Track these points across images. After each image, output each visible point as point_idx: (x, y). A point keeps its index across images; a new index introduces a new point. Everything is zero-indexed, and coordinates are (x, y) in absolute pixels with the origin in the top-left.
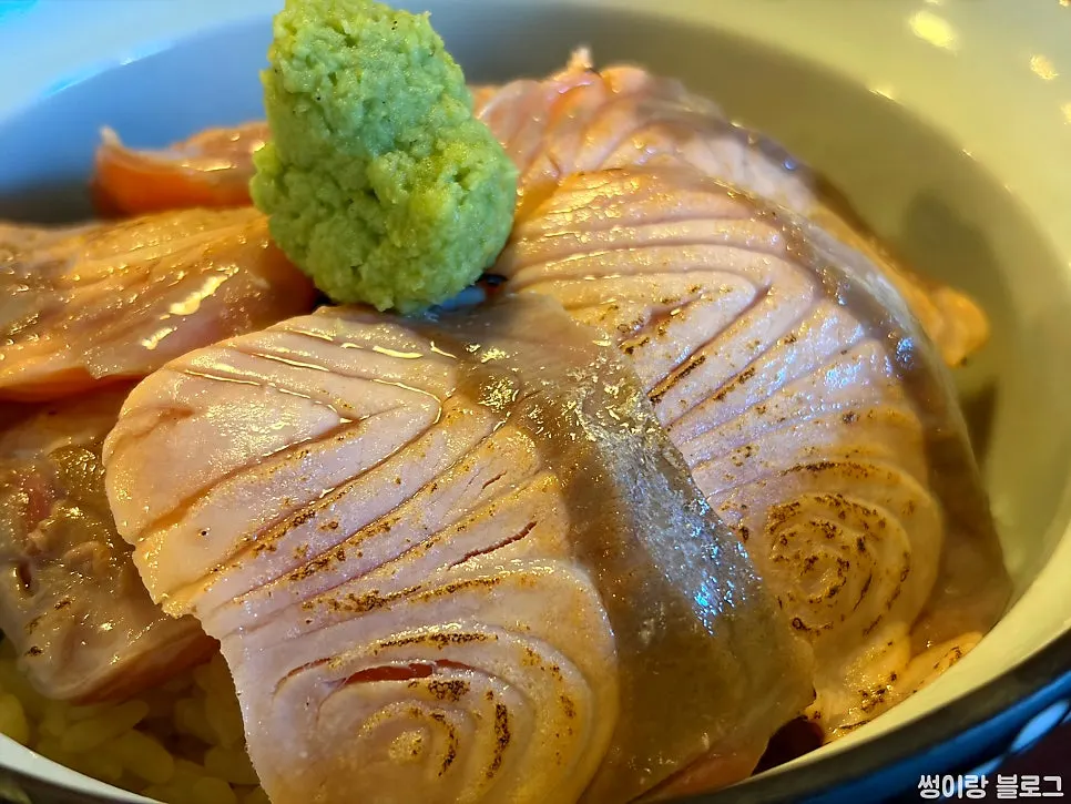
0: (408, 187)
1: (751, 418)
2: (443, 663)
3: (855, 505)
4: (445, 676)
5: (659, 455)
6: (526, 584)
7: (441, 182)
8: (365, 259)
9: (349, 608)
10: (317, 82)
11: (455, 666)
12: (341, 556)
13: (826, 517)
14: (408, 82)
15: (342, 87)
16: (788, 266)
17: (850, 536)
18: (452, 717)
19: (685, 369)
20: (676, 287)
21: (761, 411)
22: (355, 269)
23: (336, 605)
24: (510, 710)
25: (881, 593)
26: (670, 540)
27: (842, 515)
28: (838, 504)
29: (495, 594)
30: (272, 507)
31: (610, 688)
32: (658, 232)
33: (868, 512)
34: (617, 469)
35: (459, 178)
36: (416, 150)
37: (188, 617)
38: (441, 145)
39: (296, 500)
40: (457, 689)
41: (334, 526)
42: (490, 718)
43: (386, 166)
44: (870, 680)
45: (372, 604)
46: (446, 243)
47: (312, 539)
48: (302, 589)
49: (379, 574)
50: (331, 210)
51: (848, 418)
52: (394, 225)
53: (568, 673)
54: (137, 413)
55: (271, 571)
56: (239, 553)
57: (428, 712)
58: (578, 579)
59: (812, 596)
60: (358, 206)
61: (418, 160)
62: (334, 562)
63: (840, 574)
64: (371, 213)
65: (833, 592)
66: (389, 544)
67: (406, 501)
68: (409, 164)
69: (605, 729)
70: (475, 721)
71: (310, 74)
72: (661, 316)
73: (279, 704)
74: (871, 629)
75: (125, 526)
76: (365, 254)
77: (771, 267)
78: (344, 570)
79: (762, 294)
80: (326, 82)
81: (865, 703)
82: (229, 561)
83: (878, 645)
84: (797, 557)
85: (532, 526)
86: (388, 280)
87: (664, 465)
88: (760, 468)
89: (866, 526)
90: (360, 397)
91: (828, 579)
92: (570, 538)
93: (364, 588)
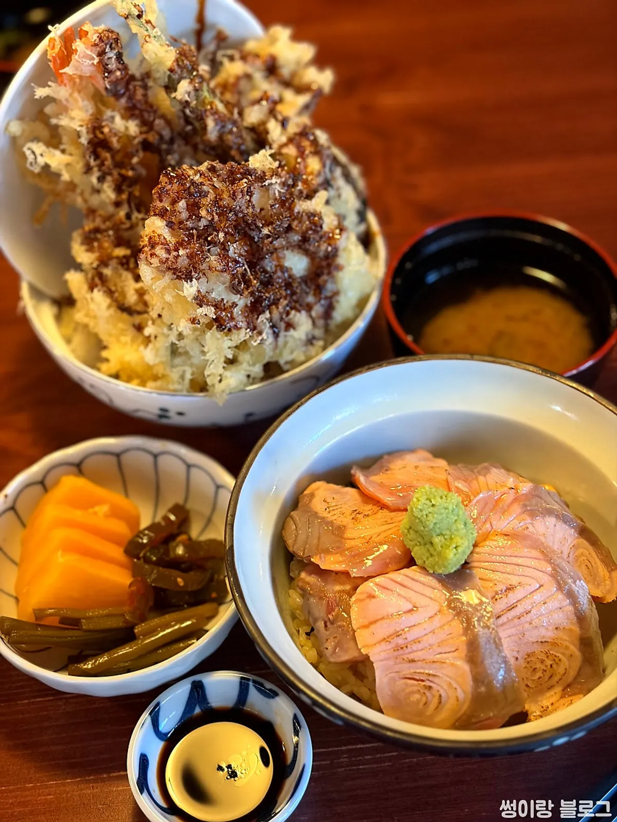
0: (442, 547)
1: (527, 626)
2: (428, 680)
3: (552, 654)
4: (427, 683)
5: (494, 639)
6: (453, 665)
7: (451, 548)
8: (427, 560)
9: (406, 661)
10: (422, 516)
11: (431, 681)
12: (407, 647)
13: (543, 657)
14: (447, 517)
15: (428, 519)
16: (551, 579)
17: (549, 662)
18: (428, 694)
19: (512, 608)
20: (514, 580)
21: (530, 623)
22: (424, 562)
23: (403, 659)
24: (443, 696)
25: (556, 678)
26: (492, 663)
27: (548, 657)
28: (547, 653)
29: (444, 665)
30: (391, 631)
31: (470, 696)
32: (514, 560)
33: (556, 656)
34: (482, 641)
35: (456, 548)
36: (446, 537)
37: (367, 655)
38: (453, 536)
39: (398, 630)
40: (430, 687)
41: (406, 639)
42: (437, 697)
43: (436, 540)
44: (546, 703)
45: (413, 661)
46: (449, 564)
47: (400, 641)
48: (396, 653)
49: (415, 654)
50: (421, 545)
51: (557, 628)
52: (437, 553)
53: (459, 690)
54: (361, 593)
55: (389, 647)
56: (381, 641)
57: (422, 691)
58: (466, 667)
59: (533, 678)
60: (428, 546)
61: (446, 539)
62: (405, 648)
63: (543, 673)
64: (431, 549)
65: (539, 678)
66: (420, 646)
67: (425, 635)
68: (443, 540)
69: (465, 707)
70: (433, 696)
71: (421, 514)
72: (510, 589)
73: (385, 680)
74: (550, 688)
75: (355, 624)
76: (428, 558)
77: (546, 579)
78: (407, 651)
79: (541, 586)
80: (425, 516)
81: (542, 710)
82: (379, 642)
83: (552, 692)
84: (531, 667)
85: (457, 649)
86: (433, 567)
87: (495, 642)
88: (526, 641)
89: (555, 660)
90: (421, 601)
91: (539, 674)
92: (466, 656)
93: (411, 656)
